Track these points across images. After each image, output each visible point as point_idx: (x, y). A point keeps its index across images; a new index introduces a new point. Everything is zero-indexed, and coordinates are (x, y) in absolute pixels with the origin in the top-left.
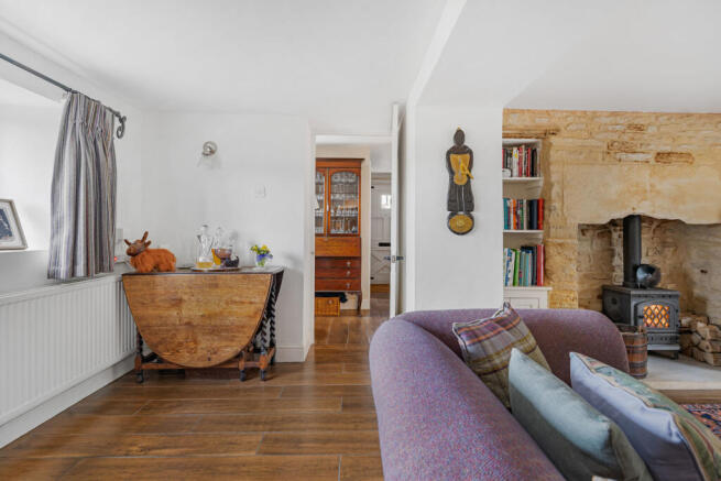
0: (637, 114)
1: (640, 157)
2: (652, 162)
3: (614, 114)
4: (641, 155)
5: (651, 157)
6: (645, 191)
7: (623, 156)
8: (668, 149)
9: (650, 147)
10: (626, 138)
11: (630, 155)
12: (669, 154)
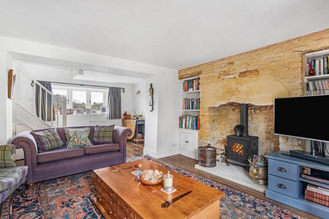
0: (231, 57)
1: (232, 76)
2: (237, 77)
3: (222, 60)
4: (232, 75)
5: (237, 75)
6: (234, 91)
7: (225, 77)
8: (245, 70)
9: (236, 71)
10: (226, 69)
11: (227, 76)
12: (245, 72)
